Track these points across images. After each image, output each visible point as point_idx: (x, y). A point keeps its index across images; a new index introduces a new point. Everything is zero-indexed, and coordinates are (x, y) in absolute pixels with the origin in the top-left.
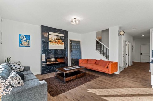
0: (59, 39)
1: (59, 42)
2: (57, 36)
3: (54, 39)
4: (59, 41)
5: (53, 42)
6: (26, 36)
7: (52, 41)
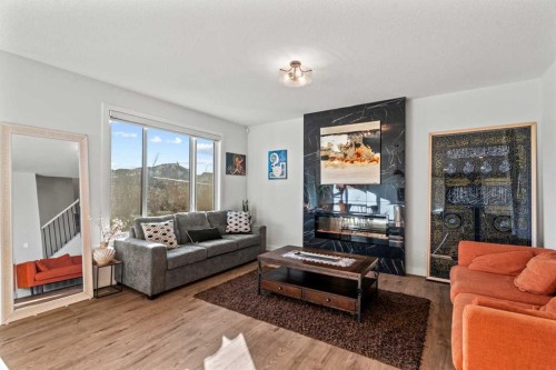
0: (357, 146)
1: (359, 155)
2: (349, 134)
3: (336, 149)
4: (359, 150)
5: (333, 158)
6: (278, 152)
7: (332, 155)
